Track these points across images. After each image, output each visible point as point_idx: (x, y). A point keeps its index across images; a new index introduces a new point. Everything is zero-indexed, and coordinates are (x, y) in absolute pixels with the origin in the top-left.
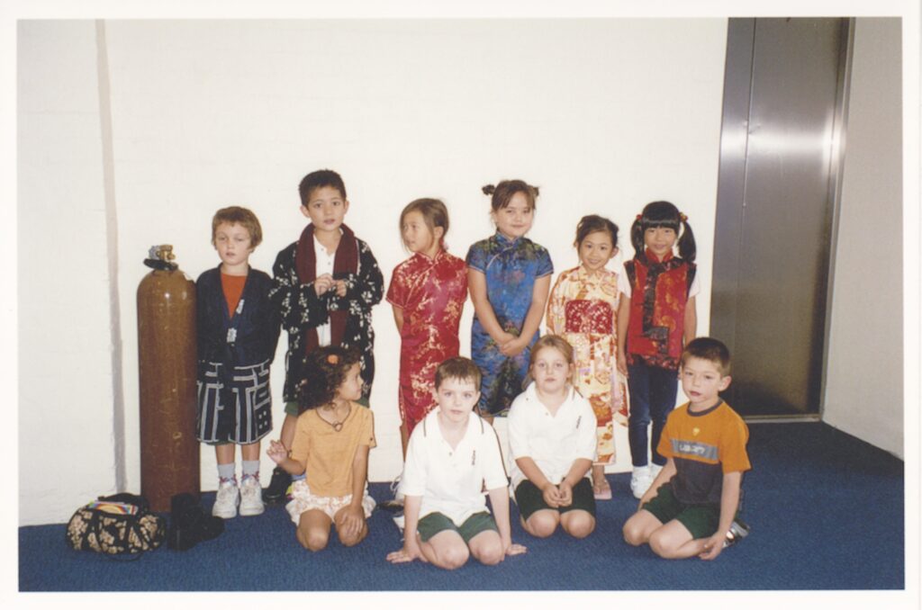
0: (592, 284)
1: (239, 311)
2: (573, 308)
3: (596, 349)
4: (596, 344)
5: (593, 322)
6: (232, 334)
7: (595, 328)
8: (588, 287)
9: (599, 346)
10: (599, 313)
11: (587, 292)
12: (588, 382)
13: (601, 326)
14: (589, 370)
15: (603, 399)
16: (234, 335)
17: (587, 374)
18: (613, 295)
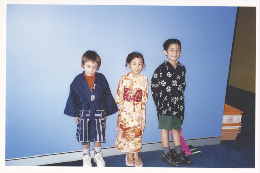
0: (135, 82)
1: (94, 88)
2: (128, 91)
3: (136, 108)
4: (136, 106)
5: (136, 98)
6: (93, 97)
7: (136, 100)
8: (134, 83)
9: (137, 107)
10: (138, 94)
11: (133, 85)
12: (132, 121)
13: (138, 99)
14: (133, 116)
15: (138, 127)
16: (94, 98)
17: (132, 118)
18: (143, 85)
